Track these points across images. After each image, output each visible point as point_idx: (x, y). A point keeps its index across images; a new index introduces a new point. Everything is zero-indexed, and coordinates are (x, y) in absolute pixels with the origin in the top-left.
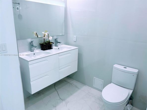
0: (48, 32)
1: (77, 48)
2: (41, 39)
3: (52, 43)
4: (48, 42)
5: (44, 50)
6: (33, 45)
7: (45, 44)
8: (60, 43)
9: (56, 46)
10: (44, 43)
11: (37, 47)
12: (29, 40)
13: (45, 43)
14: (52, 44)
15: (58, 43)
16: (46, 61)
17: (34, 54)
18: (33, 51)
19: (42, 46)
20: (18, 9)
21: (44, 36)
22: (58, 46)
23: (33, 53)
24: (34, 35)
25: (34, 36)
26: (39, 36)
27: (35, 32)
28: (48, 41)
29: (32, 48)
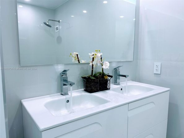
0: (100, 53)
1: (168, 89)
2: (85, 67)
3: (109, 76)
4: (100, 74)
5: (91, 91)
6: (66, 80)
7: (94, 78)
8: (125, 76)
9: (116, 83)
10: (92, 76)
11: (74, 84)
12: (60, 68)
13: (94, 76)
14: (109, 78)
15: (121, 77)
16: (96, 125)
17: (68, 101)
18: (66, 94)
19: (86, 83)
20: (57, 29)
21: (93, 58)
22: (119, 84)
23: (66, 98)
24: (73, 59)
25: (73, 61)
26: (82, 61)
27: (75, 53)
28: (101, 71)
29: (64, 87)
